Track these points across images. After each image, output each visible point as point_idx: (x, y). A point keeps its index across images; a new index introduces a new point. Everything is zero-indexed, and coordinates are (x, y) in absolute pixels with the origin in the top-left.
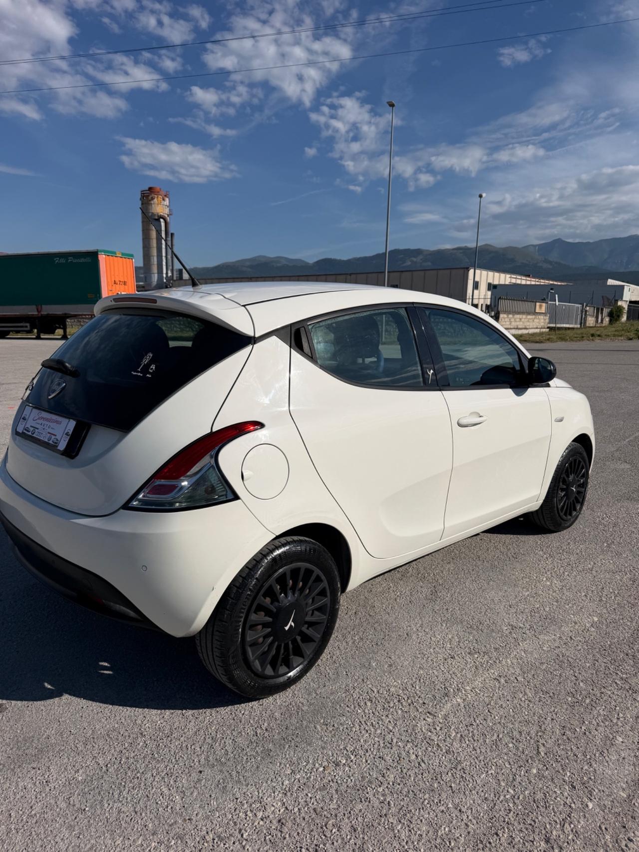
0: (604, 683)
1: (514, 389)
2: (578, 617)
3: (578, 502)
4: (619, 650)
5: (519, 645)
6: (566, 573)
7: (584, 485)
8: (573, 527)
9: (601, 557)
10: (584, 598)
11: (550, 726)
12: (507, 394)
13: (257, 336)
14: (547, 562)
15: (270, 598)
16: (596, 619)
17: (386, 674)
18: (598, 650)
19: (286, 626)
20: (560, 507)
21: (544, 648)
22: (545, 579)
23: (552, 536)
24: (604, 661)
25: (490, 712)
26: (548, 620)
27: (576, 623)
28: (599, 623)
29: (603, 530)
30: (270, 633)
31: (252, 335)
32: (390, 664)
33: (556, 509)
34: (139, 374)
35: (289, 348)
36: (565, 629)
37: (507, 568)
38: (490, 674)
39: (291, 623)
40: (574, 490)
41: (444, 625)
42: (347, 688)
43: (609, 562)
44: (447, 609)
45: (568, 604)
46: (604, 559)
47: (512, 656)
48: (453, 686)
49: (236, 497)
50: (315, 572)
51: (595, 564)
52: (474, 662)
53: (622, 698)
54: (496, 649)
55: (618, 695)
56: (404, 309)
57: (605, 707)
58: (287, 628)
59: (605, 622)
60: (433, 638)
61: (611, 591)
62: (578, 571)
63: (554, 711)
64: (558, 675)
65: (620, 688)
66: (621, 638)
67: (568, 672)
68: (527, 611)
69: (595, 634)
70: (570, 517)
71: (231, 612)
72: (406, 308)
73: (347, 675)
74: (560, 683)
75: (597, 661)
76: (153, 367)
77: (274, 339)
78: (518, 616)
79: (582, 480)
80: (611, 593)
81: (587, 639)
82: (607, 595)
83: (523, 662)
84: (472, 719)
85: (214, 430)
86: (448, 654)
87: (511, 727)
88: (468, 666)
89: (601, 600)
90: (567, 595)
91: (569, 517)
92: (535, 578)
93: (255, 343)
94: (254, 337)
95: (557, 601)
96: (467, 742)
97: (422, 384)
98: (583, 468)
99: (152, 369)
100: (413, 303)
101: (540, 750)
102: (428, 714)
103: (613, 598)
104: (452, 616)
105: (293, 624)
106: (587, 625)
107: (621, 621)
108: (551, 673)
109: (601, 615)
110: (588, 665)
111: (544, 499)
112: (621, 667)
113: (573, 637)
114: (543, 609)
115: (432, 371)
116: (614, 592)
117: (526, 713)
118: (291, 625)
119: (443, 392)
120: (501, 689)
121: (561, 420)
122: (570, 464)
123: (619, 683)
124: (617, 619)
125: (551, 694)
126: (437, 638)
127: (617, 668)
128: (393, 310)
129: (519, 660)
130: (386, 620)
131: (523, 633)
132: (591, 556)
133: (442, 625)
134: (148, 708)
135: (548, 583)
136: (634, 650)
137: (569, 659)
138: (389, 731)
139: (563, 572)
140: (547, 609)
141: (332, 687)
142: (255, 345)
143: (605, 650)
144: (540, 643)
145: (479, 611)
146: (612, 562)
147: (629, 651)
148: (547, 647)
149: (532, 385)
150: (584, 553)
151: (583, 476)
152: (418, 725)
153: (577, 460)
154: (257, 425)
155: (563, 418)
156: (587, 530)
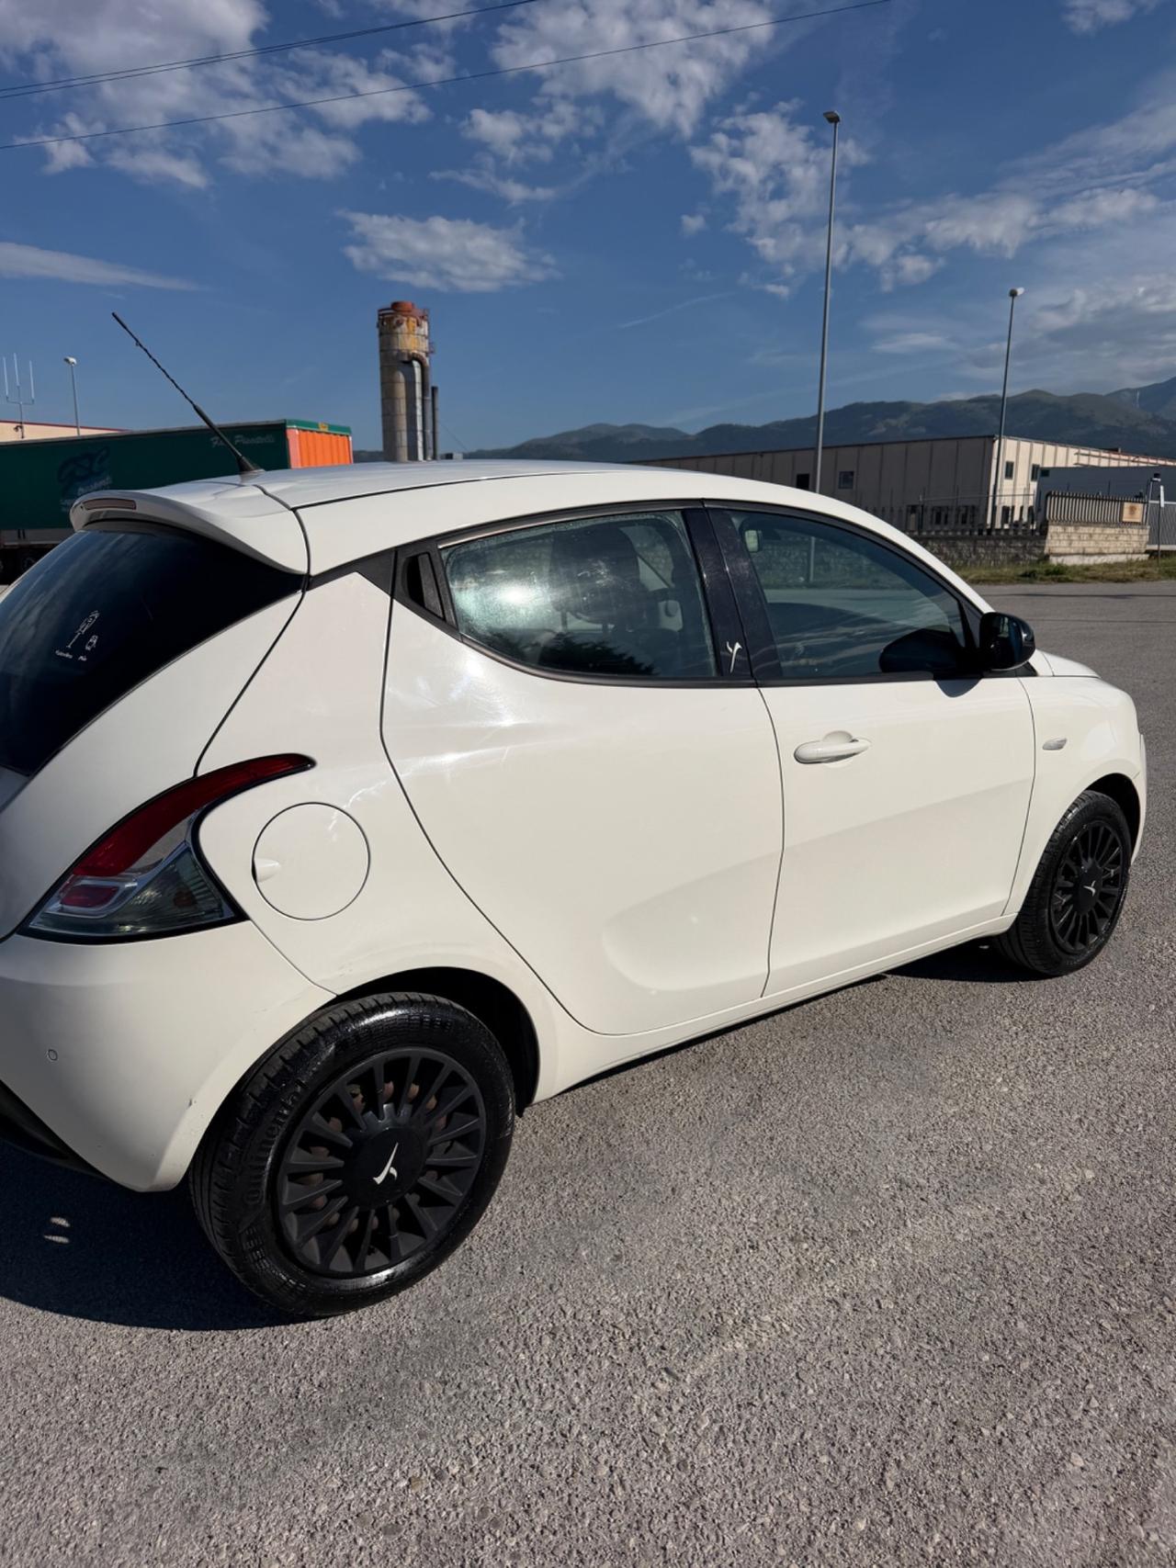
0: (1074, 1323)
1: (943, 682)
2: (1051, 1168)
3: (1102, 914)
4: (1127, 1248)
5: (905, 1225)
6: (1050, 1069)
7: (1121, 880)
8: (1091, 966)
9: (1137, 1034)
10: (1075, 1127)
11: (925, 1420)
12: (926, 691)
13: (313, 573)
14: (1015, 1043)
15: (339, 1118)
16: (1090, 1175)
17: (603, 1277)
18: (1077, 1247)
19: (378, 1175)
20: (1057, 926)
21: (959, 1237)
22: (1000, 1080)
23: (1037, 986)
24: (1086, 1273)
25: (799, 1378)
26: (984, 1172)
27: (1043, 1182)
28: (1096, 1185)
29: (1156, 976)
30: (338, 1188)
31: (304, 570)
32: (617, 1253)
33: (1047, 930)
34: (67, 655)
35: (389, 598)
36: (1016, 1194)
37: (925, 1051)
38: (825, 1289)
39: (389, 1169)
40: (1094, 891)
41: (757, 1173)
42: (514, 1302)
43: (1151, 1046)
44: (772, 1139)
45: (1037, 1139)
46: (1141, 1040)
47: (884, 1249)
48: (737, 1313)
49: (240, 915)
50: (446, 1065)
51: (1118, 1049)
52: (798, 1260)
53: (1106, 1363)
54: (852, 1232)
55: (1097, 1355)
56: (678, 514)
57: (1062, 1382)
58: (379, 1180)
59: (1108, 1182)
60: (723, 1201)
61: (1140, 1112)
62: (1076, 1064)
63: (942, 1384)
64: (974, 1300)
65: (1108, 1337)
66: (1137, 1222)
67: (999, 1294)
68: (943, 1148)
69: (1080, 1209)
70: (1083, 947)
71: (241, 1148)
72: (683, 512)
73: (522, 1273)
74: (972, 1319)
75: (1070, 1272)
76: (94, 640)
77: (355, 578)
78: (921, 1160)
79: (1112, 871)
80: (1139, 1116)
81: (1059, 1220)
82: (1127, 1122)
83: (904, 1266)
84: (757, 1390)
85: (201, 773)
86: (745, 1240)
87: (837, 1415)
88: (782, 1269)
89: (1111, 1133)
90: (1039, 1118)
91: (1080, 947)
92: (979, 1076)
93: (309, 588)
94: (308, 575)
95: (1013, 1131)
96: (730, 1445)
97: (714, 674)
98: (1114, 845)
99: (91, 644)
100: (702, 501)
101: (887, 1475)
102: (664, 1374)
103: (1140, 1128)
104: (778, 1153)
105: (394, 1172)
106: (1068, 1187)
107: (1147, 1182)
108: (959, 1293)
109: (1103, 1167)
110: (1047, 1280)
111: (1019, 909)
112: (1120, 1289)
113: (1029, 1215)
114: (978, 1147)
115: (738, 646)
116: (1146, 1116)
117: (880, 1385)
118: (389, 1175)
119: (762, 689)
120: (838, 1325)
121: (1059, 746)
122: (1083, 839)
123: (1108, 1326)
124: (1139, 1176)
125: (947, 1344)
126: (733, 1200)
127: (1111, 1290)
128: (653, 517)
129: (896, 1262)
130: (639, 1157)
131: (922, 1199)
132: (1114, 1033)
133: (752, 1173)
134: (107, 1322)
135: (1006, 1090)
136: (1160, 1250)
137: (1009, 1264)
138: (570, 1408)
139: (1044, 1066)
140: (988, 1148)
141: (484, 1298)
142: (308, 593)
143: (1094, 1247)
144: (953, 1224)
145: (838, 1145)
146: (1157, 1046)
147: (1149, 1253)
148: (966, 1235)
149: (991, 672)
150: (1100, 1026)
151: (1116, 862)
152: (636, 1397)
153: (1102, 829)
154: (297, 763)
155: (1065, 741)
156: (1120, 974)
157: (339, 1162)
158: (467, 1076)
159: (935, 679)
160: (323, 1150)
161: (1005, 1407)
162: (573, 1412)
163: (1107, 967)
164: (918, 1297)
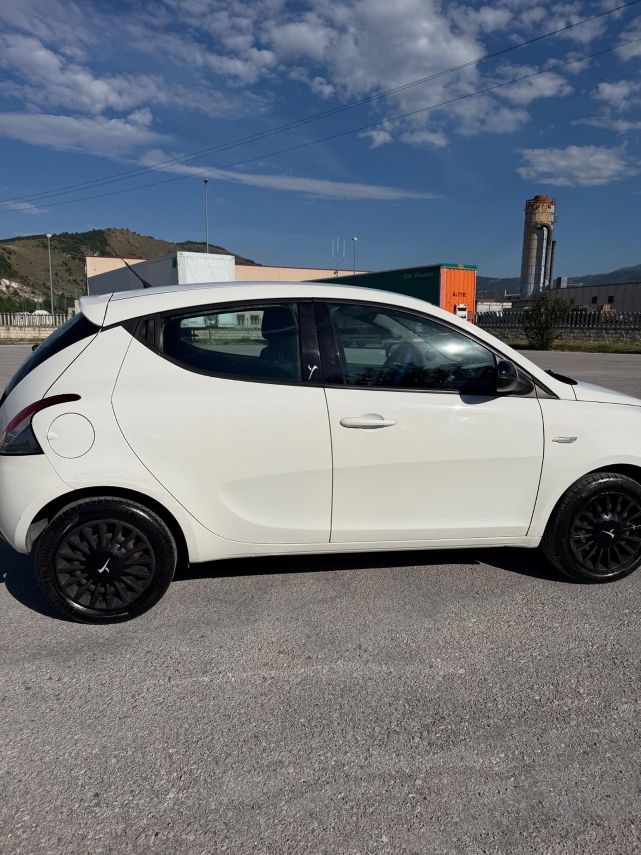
0: (362, 724)
1: (464, 396)
2: (444, 663)
3: (625, 552)
4: (436, 706)
5: (336, 662)
6: (511, 623)
9: (594, 621)
10: (485, 650)
11: (244, 730)
13: (104, 326)
14: (509, 607)
16: (461, 672)
17: (189, 641)
18: (410, 697)
19: (100, 569)
21: (355, 674)
22: (473, 620)
24: (398, 709)
26: (407, 655)
27: (431, 667)
28: (459, 677)
31: (100, 324)
32: (204, 635)
35: (132, 337)
36: (410, 668)
37: (450, 599)
38: (268, 673)
39: (105, 567)
40: (613, 536)
43: (593, 628)
44: (322, 613)
45: (455, 649)
46: (591, 624)
47: (313, 668)
48: (221, 669)
49: (41, 452)
50: (136, 532)
51: (568, 625)
52: (271, 660)
53: (356, 743)
54: (309, 658)
55: (356, 739)
56: (295, 304)
58: (101, 571)
59: (468, 678)
61: (535, 654)
62: (531, 625)
63: (269, 721)
64: (327, 699)
65: (371, 735)
66: (459, 698)
67: (342, 701)
68: (400, 640)
69: (434, 683)
70: (606, 571)
72: (298, 304)
74: (316, 705)
75: (390, 706)
77: (120, 327)
78: (382, 641)
79: (634, 527)
80: (531, 656)
81: (417, 684)
82: (520, 656)
83: (314, 676)
85: (43, 398)
89: (502, 659)
90: (470, 641)
93: (101, 331)
94: (101, 327)
95: (447, 643)
97: (300, 379)
102: (167, 678)
103: (523, 661)
105: (107, 569)
106: (441, 673)
107: (491, 685)
108: (323, 694)
109: (474, 671)
111: (542, 534)
112: (406, 720)
113: (403, 678)
114: (418, 644)
115: (315, 367)
116: (536, 657)
117: (242, 712)
118: (105, 570)
119: (326, 389)
120: (255, 687)
123: (377, 731)
124: (489, 681)
125: (291, 709)
126: (275, 631)
127: (401, 718)
129: (312, 674)
130: (258, 605)
132: (579, 617)
135: (471, 625)
136: (454, 713)
137: (363, 692)
139: (509, 621)
140: (423, 645)
142: (99, 334)
143: (418, 700)
144: (359, 669)
145: (349, 623)
146: (597, 629)
147: (445, 712)
148: (360, 675)
151: (638, 521)
153: (621, 499)
154: (74, 397)
155: (575, 439)
157: (85, 559)
158: (145, 538)
159: (459, 394)
160: (79, 552)
161: (285, 740)
162: (122, 678)
164: (303, 689)
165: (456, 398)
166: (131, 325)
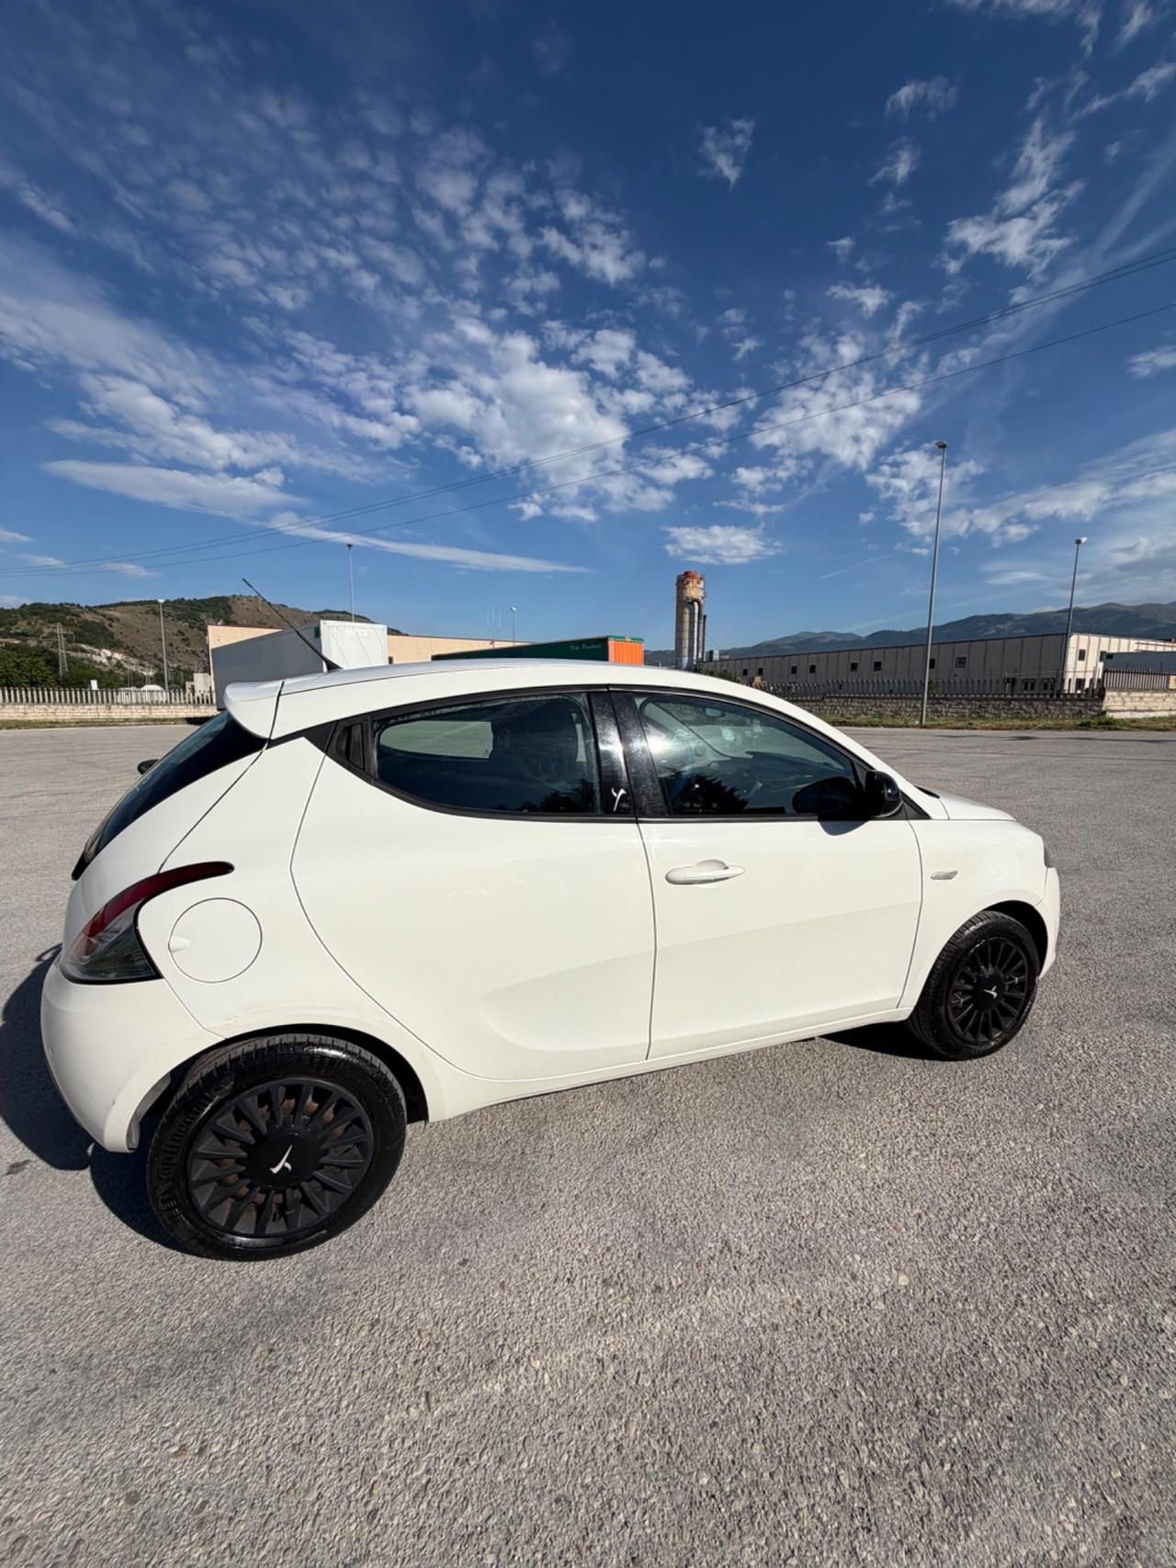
0: (811, 1466)
1: (826, 823)
2: (869, 1263)
3: (1006, 1013)
4: (907, 1382)
5: (705, 1293)
6: (914, 1153)
7: (1029, 987)
8: (997, 1055)
9: (1015, 1133)
10: (911, 1222)
11: (607, 1543)
12: (809, 832)
13: (273, 738)
14: (894, 1120)
16: (903, 1280)
17: (443, 1278)
18: (856, 1365)
19: (274, 1166)
20: (955, 1021)
21: (747, 1321)
22: (862, 1156)
23: (939, 1066)
24: (852, 1403)
25: (524, 1445)
26: (805, 1253)
27: (854, 1277)
28: (905, 1294)
29: (1057, 1075)
30: (245, 1172)
31: (266, 735)
32: (467, 1257)
33: (945, 1024)
35: (324, 755)
36: (824, 1286)
37: (811, 1114)
38: (602, 1345)
39: (284, 1163)
40: (995, 994)
43: (1023, 1148)
44: (643, 1174)
45: (869, 1227)
46: (1015, 1140)
47: (674, 1315)
48: (516, 1350)
49: (157, 975)
50: (334, 1093)
51: (989, 1145)
52: (597, 1305)
53: (824, 1533)
54: (658, 1289)
55: (819, 1519)
56: (583, 695)
57: (766, 1544)
58: (275, 1170)
59: (919, 1295)
60: (574, 1226)
61: (983, 1220)
62: (941, 1153)
63: (646, 1500)
64: (726, 1402)
65: (840, 1497)
66: (931, 1352)
67: (753, 1402)
68: (780, 1216)
69: (877, 1319)
70: (986, 1039)
72: (589, 694)
74: (714, 1424)
75: (835, 1396)
77: (303, 740)
78: (755, 1224)
79: (1017, 979)
80: (980, 1224)
81: (851, 1327)
82: (966, 1228)
83: (682, 1340)
85: (162, 871)
86: (568, 1271)
87: (531, 1504)
88: (579, 1311)
89: (944, 1237)
90: (881, 1204)
91: (982, 1038)
92: (846, 1147)
93: (266, 749)
94: (268, 739)
95: (850, 1213)
96: (424, 1506)
100: (607, 686)
102: (423, 1399)
103: (976, 1239)
105: (288, 1165)
106: (876, 1290)
107: (960, 1305)
108: (715, 1388)
109: (921, 1276)
110: (808, 1398)
111: (915, 1004)
112: (878, 1435)
113: (824, 1314)
114: (810, 1223)
115: (621, 792)
116: (988, 1226)
117: (588, 1480)
118: (284, 1168)
119: (642, 825)
120: (591, 1391)
121: (949, 876)
122: (982, 952)
123: (846, 1483)
124: (953, 1296)
125: (675, 1449)
126: (581, 1228)
127: (869, 1432)
129: (677, 1332)
130: (537, 1168)
131: (735, 1268)
132: (992, 1127)
133: (610, 1204)
135: (863, 1167)
136: (942, 1396)
137: (779, 1368)
138: (335, 1410)
139: (910, 1150)
140: (820, 1225)
142: (264, 752)
143: (872, 1370)
144: (748, 1304)
145: (692, 1192)
146: (1029, 1149)
147: (929, 1396)
148: (755, 1320)
150: (980, 1118)
151: (1020, 971)
152: (387, 1417)
153: (1003, 945)
154: (222, 868)
155: (955, 873)
156: (1021, 1068)
157: (244, 1154)
159: (819, 820)
160: (233, 1143)
161: (693, 1556)
162: (334, 1417)
163: (1010, 1060)
164: (677, 1381)
165: (814, 827)
166: (323, 736)
